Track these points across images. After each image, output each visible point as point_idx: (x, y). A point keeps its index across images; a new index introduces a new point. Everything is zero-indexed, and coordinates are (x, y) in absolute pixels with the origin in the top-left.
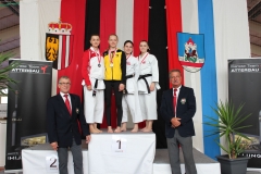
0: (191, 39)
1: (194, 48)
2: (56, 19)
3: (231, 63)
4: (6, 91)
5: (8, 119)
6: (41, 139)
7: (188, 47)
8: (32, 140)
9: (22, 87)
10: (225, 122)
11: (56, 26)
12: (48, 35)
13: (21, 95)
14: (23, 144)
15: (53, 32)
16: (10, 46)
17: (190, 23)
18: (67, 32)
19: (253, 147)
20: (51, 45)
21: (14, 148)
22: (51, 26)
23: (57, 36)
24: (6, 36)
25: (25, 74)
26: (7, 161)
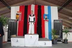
0: (46, 15)
1: (47, 17)
2: (18, 11)
3: (54, 20)
4: (8, 25)
5: (8, 31)
6: (15, 36)
7: (46, 17)
8: (13, 36)
9: (11, 25)
10: (53, 33)
11: (18, 12)
12: (17, 14)
13: (11, 26)
14: (11, 36)
15: (18, 13)
16: (9, 16)
17: (46, 12)
18: (21, 13)
19: (58, 38)
20: (17, 16)
21: (9, 37)
22: (17, 12)
23: (18, 14)
24: (8, 14)
25: (12, 22)
26: (8, 40)
